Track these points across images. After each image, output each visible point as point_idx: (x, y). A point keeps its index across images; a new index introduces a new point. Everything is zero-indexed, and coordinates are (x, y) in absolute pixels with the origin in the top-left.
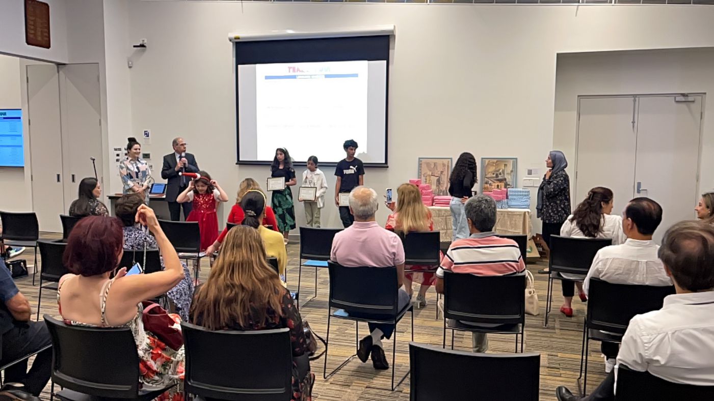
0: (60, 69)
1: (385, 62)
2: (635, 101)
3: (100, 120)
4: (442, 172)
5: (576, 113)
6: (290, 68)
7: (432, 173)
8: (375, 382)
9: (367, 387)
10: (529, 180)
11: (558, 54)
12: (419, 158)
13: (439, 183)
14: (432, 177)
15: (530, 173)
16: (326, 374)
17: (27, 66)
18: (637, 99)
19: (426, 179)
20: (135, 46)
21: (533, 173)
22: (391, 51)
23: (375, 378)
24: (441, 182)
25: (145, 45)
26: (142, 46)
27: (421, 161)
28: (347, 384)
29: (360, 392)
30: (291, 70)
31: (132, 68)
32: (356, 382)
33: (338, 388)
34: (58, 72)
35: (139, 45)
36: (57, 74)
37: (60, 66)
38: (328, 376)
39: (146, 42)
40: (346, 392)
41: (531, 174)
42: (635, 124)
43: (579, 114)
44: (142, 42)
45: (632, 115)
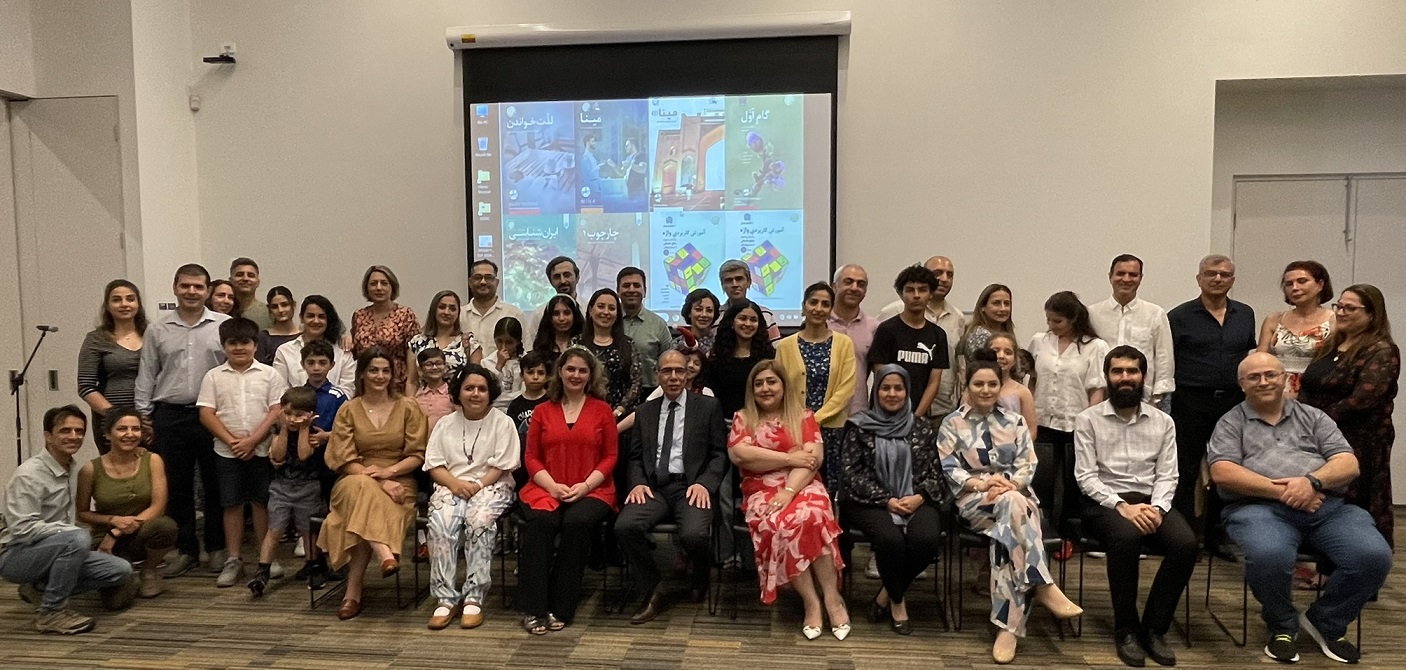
0: (13, 112)
1: (829, 95)
2: (1348, 186)
3: (123, 235)
5: (1230, 212)
11: (1217, 84)
18: (1353, 182)
20: (206, 60)
22: (840, 72)
25: (233, 57)
26: (226, 59)
31: (200, 114)
34: (10, 118)
35: (217, 56)
36: (6, 124)
37: (16, 103)
39: (234, 51)
42: (1351, 236)
43: (1235, 215)
44: (223, 51)
45: (1344, 218)
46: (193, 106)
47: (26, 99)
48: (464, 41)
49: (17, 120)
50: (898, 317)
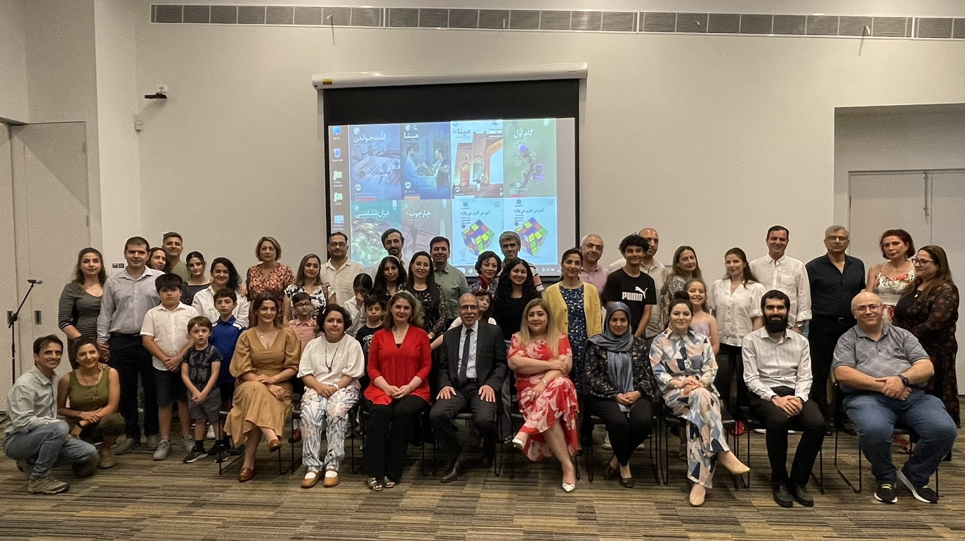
0: (13, 132)
1: (573, 119)
2: (926, 178)
3: (88, 218)
5: (847, 195)
11: (836, 110)
18: (929, 176)
20: (147, 97)
22: (580, 103)
25: (165, 94)
26: (160, 96)
31: (140, 133)
34: (11, 137)
35: (154, 94)
36: (8, 141)
37: (13, 127)
39: (166, 91)
42: (929, 212)
43: (850, 198)
44: (158, 91)
45: (924, 198)
46: (138, 128)
47: (22, 124)
48: (324, 83)
49: (15, 138)
50: (622, 269)
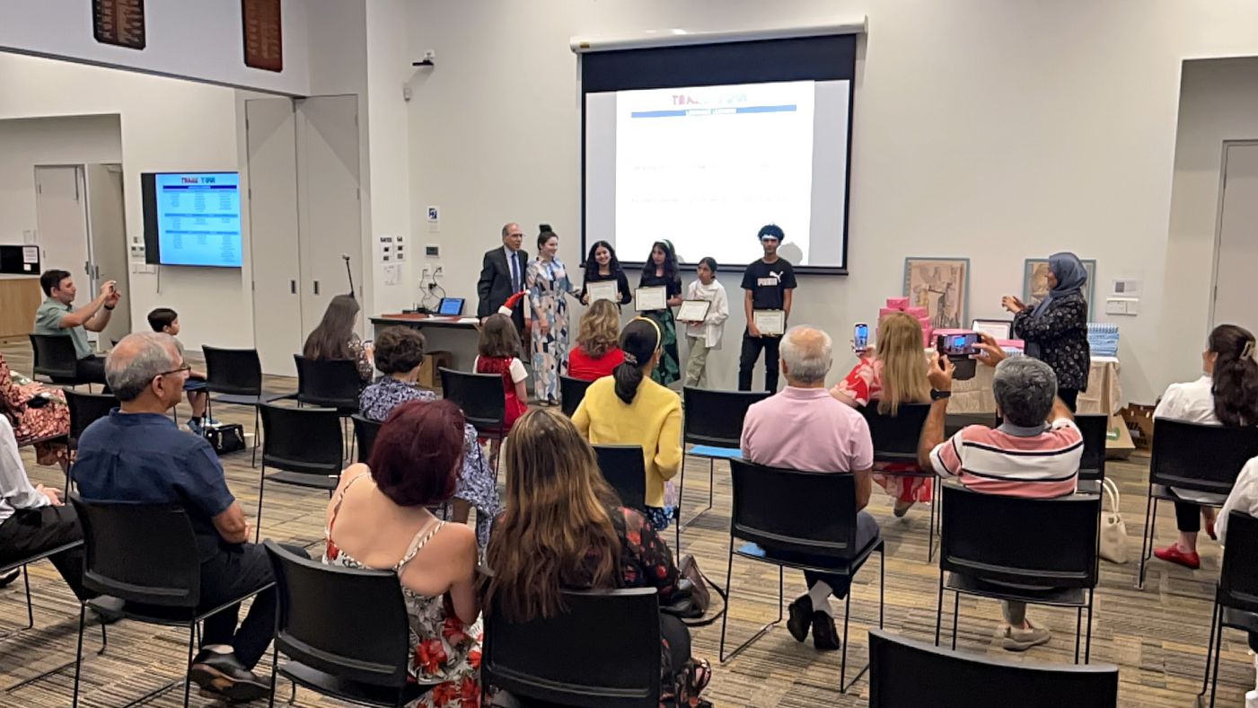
0: (297, 106)
1: (848, 82)
3: (358, 191)
4: (949, 285)
5: (1219, 174)
6: (675, 97)
7: (930, 287)
8: (810, 673)
9: (795, 683)
10: (1119, 302)
11: (1185, 63)
12: (907, 259)
13: (944, 306)
14: (930, 293)
15: (1120, 288)
16: (725, 655)
17: (246, 101)
19: (918, 297)
20: (415, 64)
21: (1125, 288)
22: (858, 62)
23: (811, 668)
24: (948, 303)
25: (432, 61)
26: (427, 63)
27: (910, 264)
28: (760, 674)
29: (782, 691)
30: (677, 100)
31: (410, 102)
32: (777, 671)
33: (746, 681)
34: (295, 110)
35: (421, 61)
36: (293, 114)
37: (297, 101)
38: (728, 657)
39: (433, 56)
40: (759, 688)
41: (1122, 291)
43: (1225, 176)
44: (425, 57)
46: (407, 97)
47: (304, 98)
48: (582, 47)
49: (298, 111)
